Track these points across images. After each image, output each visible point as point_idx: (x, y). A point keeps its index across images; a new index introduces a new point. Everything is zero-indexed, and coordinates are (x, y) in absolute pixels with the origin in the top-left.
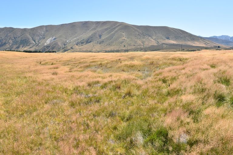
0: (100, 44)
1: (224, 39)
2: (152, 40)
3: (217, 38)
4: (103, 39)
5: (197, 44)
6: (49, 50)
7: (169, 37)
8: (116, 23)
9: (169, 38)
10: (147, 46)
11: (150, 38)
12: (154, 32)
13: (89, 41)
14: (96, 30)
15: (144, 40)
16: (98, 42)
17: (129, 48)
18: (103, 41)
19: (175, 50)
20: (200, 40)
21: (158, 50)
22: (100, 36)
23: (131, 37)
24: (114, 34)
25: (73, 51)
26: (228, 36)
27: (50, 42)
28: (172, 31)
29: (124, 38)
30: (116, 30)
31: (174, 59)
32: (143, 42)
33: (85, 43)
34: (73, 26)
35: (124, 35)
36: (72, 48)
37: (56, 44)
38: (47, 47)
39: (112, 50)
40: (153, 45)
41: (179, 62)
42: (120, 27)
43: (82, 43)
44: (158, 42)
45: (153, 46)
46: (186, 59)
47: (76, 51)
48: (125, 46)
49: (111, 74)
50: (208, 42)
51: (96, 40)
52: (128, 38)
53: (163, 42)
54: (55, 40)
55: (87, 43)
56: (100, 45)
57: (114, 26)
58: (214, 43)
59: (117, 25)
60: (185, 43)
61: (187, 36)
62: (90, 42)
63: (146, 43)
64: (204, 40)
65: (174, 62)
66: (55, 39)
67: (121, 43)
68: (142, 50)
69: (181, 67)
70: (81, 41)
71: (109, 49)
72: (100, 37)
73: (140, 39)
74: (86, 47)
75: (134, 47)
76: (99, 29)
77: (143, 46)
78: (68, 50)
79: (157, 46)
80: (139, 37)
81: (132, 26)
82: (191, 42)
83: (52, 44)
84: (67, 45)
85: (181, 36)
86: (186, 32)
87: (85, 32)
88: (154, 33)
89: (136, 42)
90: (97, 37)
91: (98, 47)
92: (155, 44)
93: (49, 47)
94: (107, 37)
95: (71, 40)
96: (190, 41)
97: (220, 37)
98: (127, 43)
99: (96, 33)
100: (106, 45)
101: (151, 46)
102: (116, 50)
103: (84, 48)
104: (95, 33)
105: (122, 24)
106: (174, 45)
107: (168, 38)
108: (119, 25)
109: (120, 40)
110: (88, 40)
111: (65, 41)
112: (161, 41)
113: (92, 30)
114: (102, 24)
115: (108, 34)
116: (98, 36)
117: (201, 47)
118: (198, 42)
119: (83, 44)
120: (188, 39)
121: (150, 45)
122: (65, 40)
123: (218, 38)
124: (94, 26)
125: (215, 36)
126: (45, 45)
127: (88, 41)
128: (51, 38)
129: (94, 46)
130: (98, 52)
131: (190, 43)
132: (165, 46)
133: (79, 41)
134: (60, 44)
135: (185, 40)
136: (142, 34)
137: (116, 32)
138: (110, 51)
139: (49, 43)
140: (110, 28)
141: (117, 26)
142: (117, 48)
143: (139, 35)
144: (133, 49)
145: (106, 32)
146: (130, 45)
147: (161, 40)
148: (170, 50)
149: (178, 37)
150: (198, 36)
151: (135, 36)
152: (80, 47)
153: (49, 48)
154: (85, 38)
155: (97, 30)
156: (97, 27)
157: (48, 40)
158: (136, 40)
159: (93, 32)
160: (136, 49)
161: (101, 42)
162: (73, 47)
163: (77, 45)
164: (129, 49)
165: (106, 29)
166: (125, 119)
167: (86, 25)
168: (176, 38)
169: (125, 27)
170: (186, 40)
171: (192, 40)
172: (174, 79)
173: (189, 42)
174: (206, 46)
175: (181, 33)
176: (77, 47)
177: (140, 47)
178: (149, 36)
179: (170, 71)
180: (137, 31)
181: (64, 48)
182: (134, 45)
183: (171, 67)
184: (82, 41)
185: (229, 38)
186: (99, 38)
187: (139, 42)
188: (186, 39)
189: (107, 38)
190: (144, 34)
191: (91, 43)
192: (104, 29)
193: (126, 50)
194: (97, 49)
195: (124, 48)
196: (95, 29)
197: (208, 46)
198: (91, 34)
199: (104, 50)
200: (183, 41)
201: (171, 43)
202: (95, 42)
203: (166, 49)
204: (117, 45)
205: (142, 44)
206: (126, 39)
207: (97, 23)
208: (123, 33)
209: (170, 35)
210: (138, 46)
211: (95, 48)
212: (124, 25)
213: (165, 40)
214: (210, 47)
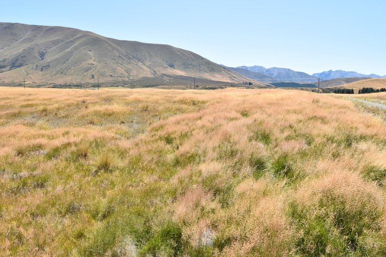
0: (42, 70)
1: (257, 71)
2: (144, 67)
3: (248, 70)
4: (49, 60)
5: (218, 78)
7: (174, 64)
8: (76, 31)
9: (173, 66)
10: (136, 79)
11: (140, 63)
12: (147, 54)
13: (18, 63)
14: (33, 43)
15: (130, 67)
16: (37, 66)
17: (101, 81)
18: (48, 66)
19: (184, 87)
20: (223, 72)
21: (155, 85)
22: (42, 55)
23: (106, 61)
24: (71, 53)
26: (262, 67)
28: (179, 53)
29: (91, 61)
30: (76, 44)
31: (183, 102)
32: (128, 71)
33: (8, 68)
35: (92, 55)
39: (68, 83)
40: (147, 77)
41: (192, 107)
42: (83, 39)
44: (154, 72)
45: (145, 79)
46: (203, 102)
48: (93, 77)
49: (66, 129)
50: (235, 76)
51: (33, 63)
52: (99, 62)
53: (164, 72)
55: (13, 67)
56: (41, 73)
57: (73, 37)
58: (244, 78)
59: (77, 37)
60: (199, 75)
61: (202, 64)
62: (19, 66)
63: (134, 72)
64: (229, 71)
65: (184, 106)
67: (87, 71)
68: (127, 84)
69: (196, 115)
71: (60, 81)
72: (41, 57)
73: (122, 64)
74: (10, 75)
75: (111, 79)
76: (40, 41)
77: (128, 78)
79: (153, 79)
80: (120, 61)
81: (108, 41)
82: (209, 74)
85: (194, 63)
86: (201, 57)
87: (9, 46)
88: (148, 56)
89: (114, 70)
90: (35, 57)
91: (37, 76)
92: (150, 76)
94: (56, 56)
96: (207, 72)
97: (251, 68)
98: (98, 71)
99: (33, 49)
100: (54, 72)
101: (143, 78)
102: (75, 83)
103: (4, 78)
104: (31, 49)
105: (87, 34)
106: (181, 77)
107: (172, 66)
108: (81, 37)
109: (84, 64)
110: (16, 61)
112: (161, 71)
113: (25, 41)
114: (47, 30)
115: (60, 52)
116: (37, 55)
117: (225, 82)
118: (220, 75)
119: (3, 69)
120: (204, 69)
121: (141, 76)
123: (249, 69)
124: (29, 34)
125: (244, 66)
127: (15, 64)
129: (29, 73)
130: (39, 86)
131: (207, 76)
132: (166, 79)
135: (200, 70)
136: (127, 56)
137: (76, 48)
138: (63, 86)
140: (62, 41)
141: (77, 38)
142: (78, 81)
143: (120, 57)
144: (110, 83)
145: (55, 47)
146: (102, 75)
147: (161, 69)
148: (175, 86)
149: (188, 64)
150: (219, 64)
151: (113, 59)
154: (7, 57)
155: (34, 42)
156: (35, 36)
158: (114, 66)
159: (25, 46)
160: (114, 83)
161: (44, 67)
164: (103, 83)
165: (55, 43)
166: (100, 215)
167: (10, 30)
168: (185, 66)
169: (94, 41)
170: (201, 70)
171: (210, 71)
172: (184, 136)
173: (206, 74)
174: (232, 82)
175: (193, 57)
177: (123, 79)
178: (139, 60)
179: (178, 123)
180: (117, 50)
182: (111, 76)
183: (179, 117)
185: (265, 71)
186: (40, 59)
187: (121, 70)
188: (202, 69)
189: (56, 60)
190: (131, 56)
191: (23, 69)
192: (51, 41)
193: (95, 83)
194: (36, 81)
195: (92, 81)
196: (30, 40)
197: (235, 82)
198: (23, 49)
199: (51, 82)
200: (196, 72)
201: (176, 74)
202: (31, 66)
203: (168, 85)
204: (78, 74)
205: (126, 74)
206: (95, 63)
207: (36, 29)
208: (89, 52)
209: (175, 61)
210: (119, 78)
211: (31, 78)
212: (92, 36)
213: (166, 69)
214: (238, 84)
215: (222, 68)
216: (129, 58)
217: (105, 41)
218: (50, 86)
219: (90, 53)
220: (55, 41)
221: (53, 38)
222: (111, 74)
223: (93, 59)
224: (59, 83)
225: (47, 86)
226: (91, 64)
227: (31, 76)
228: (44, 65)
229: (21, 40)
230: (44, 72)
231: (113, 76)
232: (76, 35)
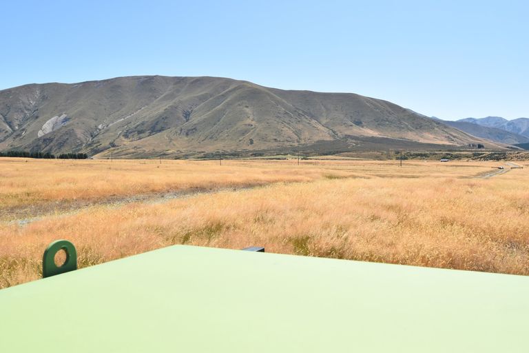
0: (187, 134)
1: (492, 125)
2: (320, 127)
3: (476, 125)
4: (195, 122)
5: (428, 138)
6: (51, 149)
7: (362, 120)
8: (228, 82)
9: (361, 123)
10: (309, 143)
11: (314, 121)
12: (323, 108)
13: (158, 127)
14: (176, 100)
15: (300, 126)
16: (181, 130)
17: (263, 147)
18: (195, 129)
20: (436, 129)
21: (337, 152)
22: (187, 115)
23: (268, 120)
24: (222, 111)
25: (116, 151)
26: (501, 118)
27: (53, 128)
28: (368, 104)
29: (249, 121)
30: (229, 99)
32: (298, 133)
33: (148, 132)
34: (113, 87)
35: (250, 112)
36: (113, 145)
37: (70, 133)
38: (45, 140)
39: (221, 151)
40: (323, 141)
42: (238, 92)
43: (140, 132)
44: (334, 132)
45: (322, 143)
47: (125, 152)
48: (252, 142)
50: (454, 134)
51: (177, 126)
52: (259, 121)
53: (348, 133)
54: (67, 123)
55: (153, 131)
56: (186, 138)
57: (224, 88)
58: (472, 138)
59: (230, 89)
60: (400, 136)
61: (404, 119)
62: (160, 131)
63: (306, 134)
64: (446, 127)
66: (66, 120)
67: (243, 134)
68: (297, 151)
70: (136, 128)
71: (211, 148)
72: (186, 117)
73: (289, 124)
74: (150, 142)
75: (276, 144)
76: (185, 97)
77: (298, 142)
78: (102, 151)
79: (333, 143)
80: (287, 119)
81: (269, 92)
82: (414, 133)
83: (59, 135)
84: (101, 136)
85: (391, 118)
86: (401, 108)
87: (147, 105)
88: (324, 111)
89: (279, 132)
90: (178, 118)
91: (181, 144)
92: (328, 139)
93: (51, 140)
94: (204, 117)
95: (111, 125)
96: (411, 131)
97: (483, 121)
98: (258, 134)
99: (176, 108)
100: (202, 138)
101: (318, 142)
102: (229, 151)
103: (145, 146)
104: (174, 108)
105: (242, 85)
106: (373, 139)
107: (359, 123)
108: (235, 89)
109: (240, 126)
110: (157, 123)
111: (93, 126)
112: (343, 131)
113: (166, 98)
114: (192, 83)
115: (209, 111)
116: (181, 116)
117: (439, 145)
118: (431, 134)
119: (142, 135)
120: (407, 126)
121: (316, 138)
122: (93, 123)
123: (478, 123)
124: (171, 88)
125: (471, 118)
126: (39, 136)
127: (155, 127)
128: (56, 117)
129: (171, 139)
131: (411, 136)
132: (352, 143)
133: (132, 126)
134: (79, 133)
135: (400, 128)
136: (296, 111)
137: (229, 104)
138: (216, 155)
139: (51, 131)
140: (211, 96)
141: (230, 91)
142: (233, 147)
143: (286, 113)
144: (274, 150)
145: (202, 104)
146: (264, 139)
147: (342, 128)
148: (366, 153)
149: (382, 120)
150: (431, 117)
151: (278, 117)
152: (136, 143)
153: (52, 144)
154: (146, 120)
156: (178, 91)
157: (48, 122)
158: (279, 127)
159: (167, 105)
160: (281, 151)
161: (189, 130)
162: (116, 143)
163: (126, 136)
164: (265, 151)
165: (203, 98)
167: (148, 84)
168: (379, 123)
169: (252, 94)
170: (403, 128)
171: (417, 128)
173: (410, 133)
174: (451, 144)
175: (389, 109)
176: (126, 142)
177: (291, 143)
178: (313, 117)
180: (283, 105)
181: (90, 145)
182: (275, 139)
184: (140, 128)
185: (505, 124)
186: (185, 120)
187: (288, 132)
188: (403, 126)
189: (204, 121)
190: (300, 112)
191: (164, 134)
192: (197, 97)
193: (254, 151)
194: (181, 149)
195: (250, 148)
196: (171, 96)
197: (455, 144)
198: (164, 108)
199: (200, 150)
200: (395, 131)
201: (366, 135)
202: (174, 130)
203: (355, 151)
204: (232, 139)
205: (295, 137)
206: (253, 123)
207: (179, 82)
208: (245, 109)
209: (363, 116)
210: (285, 143)
211: (174, 145)
212: (250, 88)
213: (350, 127)
214: (462, 147)
215: (435, 124)
216: (299, 114)
217: (267, 93)
218: (199, 156)
219: (247, 110)
220: (202, 95)
221: (199, 92)
222: (275, 137)
223: (251, 118)
224: (209, 152)
225: (196, 156)
226: (249, 125)
227: (175, 143)
228: (190, 128)
229: (162, 96)
230: (191, 137)
231: (278, 139)
232: (228, 87)
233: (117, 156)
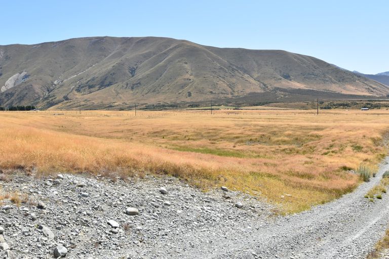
0: (132, 88)
2: (252, 80)
4: (140, 77)
5: (350, 90)
6: (12, 103)
7: (290, 75)
8: (170, 41)
9: (289, 77)
10: (241, 95)
11: (246, 75)
12: (255, 63)
13: (107, 82)
14: (123, 58)
15: (234, 80)
16: (127, 84)
17: (200, 99)
18: (139, 83)
19: (304, 104)
20: (357, 81)
21: (266, 103)
22: (133, 71)
23: (205, 74)
24: (165, 67)
25: (68, 104)
27: (15, 84)
28: (296, 60)
29: (187, 76)
30: (170, 56)
32: (231, 86)
33: (97, 87)
34: (68, 47)
35: (189, 68)
36: (66, 98)
37: (29, 88)
38: (7, 95)
39: (162, 103)
40: (255, 93)
42: (179, 50)
43: (90, 87)
44: (265, 85)
45: (253, 95)
47: (76, 105)
48: (190, 94)
50: (374, 86)
51: (123, 81)
52: (196, 76)
53: (277, 85)
54: (27, 80)
55: (102, 86)
56: (131, 92)
57: (166, 47)
59: (171, 47)
60: (324, 88)
61: (328, 73)
62: (108, 85)
63: (239, 87)
66: (26, 76)
67: (183, 87)
68: (230, 103)
69: (318, 141)
70: (87, 83)
71: (153, 101)
72: (131, 73)
73: (224, 78)
74: (98, 96)
75: (212, 96)
76: (130, 55)
77: (232, 94)
78: (57, 104)
79: (263, 95)
80: (222, 74)
82: (338, 85)
83: (19, 90)
84: (56, 91)
85: (316, 72)
86: (325, 63)
87: (97, 62)
88: (256, 66)
89: (215, 86)
90: (125, 74)
91: (127, 97)
92: (259, 91)
93: (12, 95)
94: (147, 72)
95: (65, 81)
96: (334, 83)
98: (196, 88)
99: (123, 65)
100: (146, 91)
101: (250, 93)
102: (169, 103)
103: (94, 99)
104: (121, 65)
105: (182, 43)
106: (300, 91)
107: (287, 77)
108: (175, 47)
109: (180, 80)
110: (105, 79)
111: (49, 82)
112: (273, 84)
113: (114, 57)
114: (138, 42)
115: (152, 67)
116: (127, 71)
117: (360, 96)
118: (353, 86)
119: (92, 89)
120: (330, 79)
121: (248, 91)
122: (49, 79)
124: (118, 47)
126: (2, 91)
127: (104, 83)
128: (17, 74)
129: (118, 93)
130: (130, 108)
131: (335, 88)
132: (280, 94)
133: (84, 81)
134: (37, 88)
135: (325, 81)
136: (230, 67)
137: (170, 61)
138: (157, 106)
139: (13, 86)
140: (154, 54)
141: (171, 49)
142: (172, 100)
143: (221, 68)
144: (209, 101)
145: (146, 61)
146: (201, 92)
147: (273, 81)
148: (293, 104)
149: (309, 74)
150: (352, 71)
151: (214, 72)
152: (86, 96)
153: (13, 98)
154: (96, 76)
155: (124, 56)
156: (125, 50)
157: (10, 79)
158: (215, 81)
159: (115, 62)
160: (215, 102)
161: (134, 85)
162: (69, 97)
163: (78, 90)
164: (201, 102)
165: (146, 56)
167: (99, 45)
168: (305, 76)
169: (191, 51)
170: (327, 81)
171: (340, 81)
173: (333, 85)
174: (371, 95)
175: (315, 64)
176: (78, 96)
177: (225, 95)
178: (245, 72)
180: (218, 61)
181: (46, 99)
182: (211, 92)
184: (90, 83)
186: (131, 75)
187: (223, 85)
188: (327, 79)
189: (148, 76)
190: (234, 67)
191: (112, 88)
192: (142, 55)
193: (192, 102)
194: (126, 102)
195: (188, 100)
196: (120, 54)
197: (375, 95)
198: (112, 65)
199: (142, 102)
200: (320, 83)
201: (293, 87)
202: (121, 84)
203: (283, 102)
204: (172, 92)
205: (229, 90)
206: (191, 77)
207: (126, 42)
208: (184, 65)
209: (291, 70)
210: (220, 95)
211: (121, 98)
212: (188, 46)
213: (279, 81)
214: (380, 98)
215: (356, 77)
216: (233, 70)
217: (204, 51)
218: (142, 107)
219: (186, 66)
220: (146, 53)
221: (144, 51)
222: (211, 90)
223: (190, 72)
224: (152, 103)
225: (139, 107)
226: (188, 79)
227: (121, 95)
228: (135, 83)
229: (110, 55)
230: (135, 91)
231: (214, 92)
232: (170, 46)
233: (69, 108)
